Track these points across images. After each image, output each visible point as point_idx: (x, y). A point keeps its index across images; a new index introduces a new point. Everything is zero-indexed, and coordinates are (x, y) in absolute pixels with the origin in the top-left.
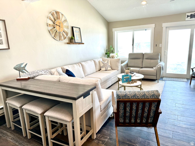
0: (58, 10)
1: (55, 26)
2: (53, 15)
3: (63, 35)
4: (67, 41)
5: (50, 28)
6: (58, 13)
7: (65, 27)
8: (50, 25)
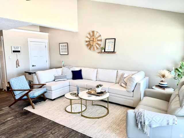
2: (89, 34)
3: (97, 47)
6: (93, 32)
7: (98, 40)
8: (87, 42)
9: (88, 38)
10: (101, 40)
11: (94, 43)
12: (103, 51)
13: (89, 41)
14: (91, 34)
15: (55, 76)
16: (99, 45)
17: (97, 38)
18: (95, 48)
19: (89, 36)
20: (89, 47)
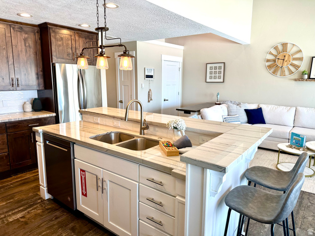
1: (277, 60)
2: (276, 48)
3: (289, 70)
5: (268, 64)
6: (284, 45)
7: (295, 59)
8: (268, 61)
9: (273, 55)
10: (301, 59)
11: (285, 63)
12: (306, 77)
13: (274, 61)
14: (280, 48)
15: (224, 117)
16: (297, 67)
17: (292, 55)
18: (287, 72)
19: (274, 52)
20: (272, 70)
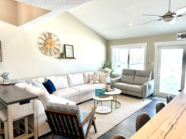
0: (51, 32)
1: (46, 44)
2: (45, 36)
3: (54, 51)
4: (58, 56)
5: (41, 46)
6: (50, 34)
7: (56, 45)
8: (41, 44)
9: (44, 40)
10: (59, 45)
11: (52, 47)
12: (64, 56)
14: (48, 36)
16: (58, 50)
17: (55, 42)
